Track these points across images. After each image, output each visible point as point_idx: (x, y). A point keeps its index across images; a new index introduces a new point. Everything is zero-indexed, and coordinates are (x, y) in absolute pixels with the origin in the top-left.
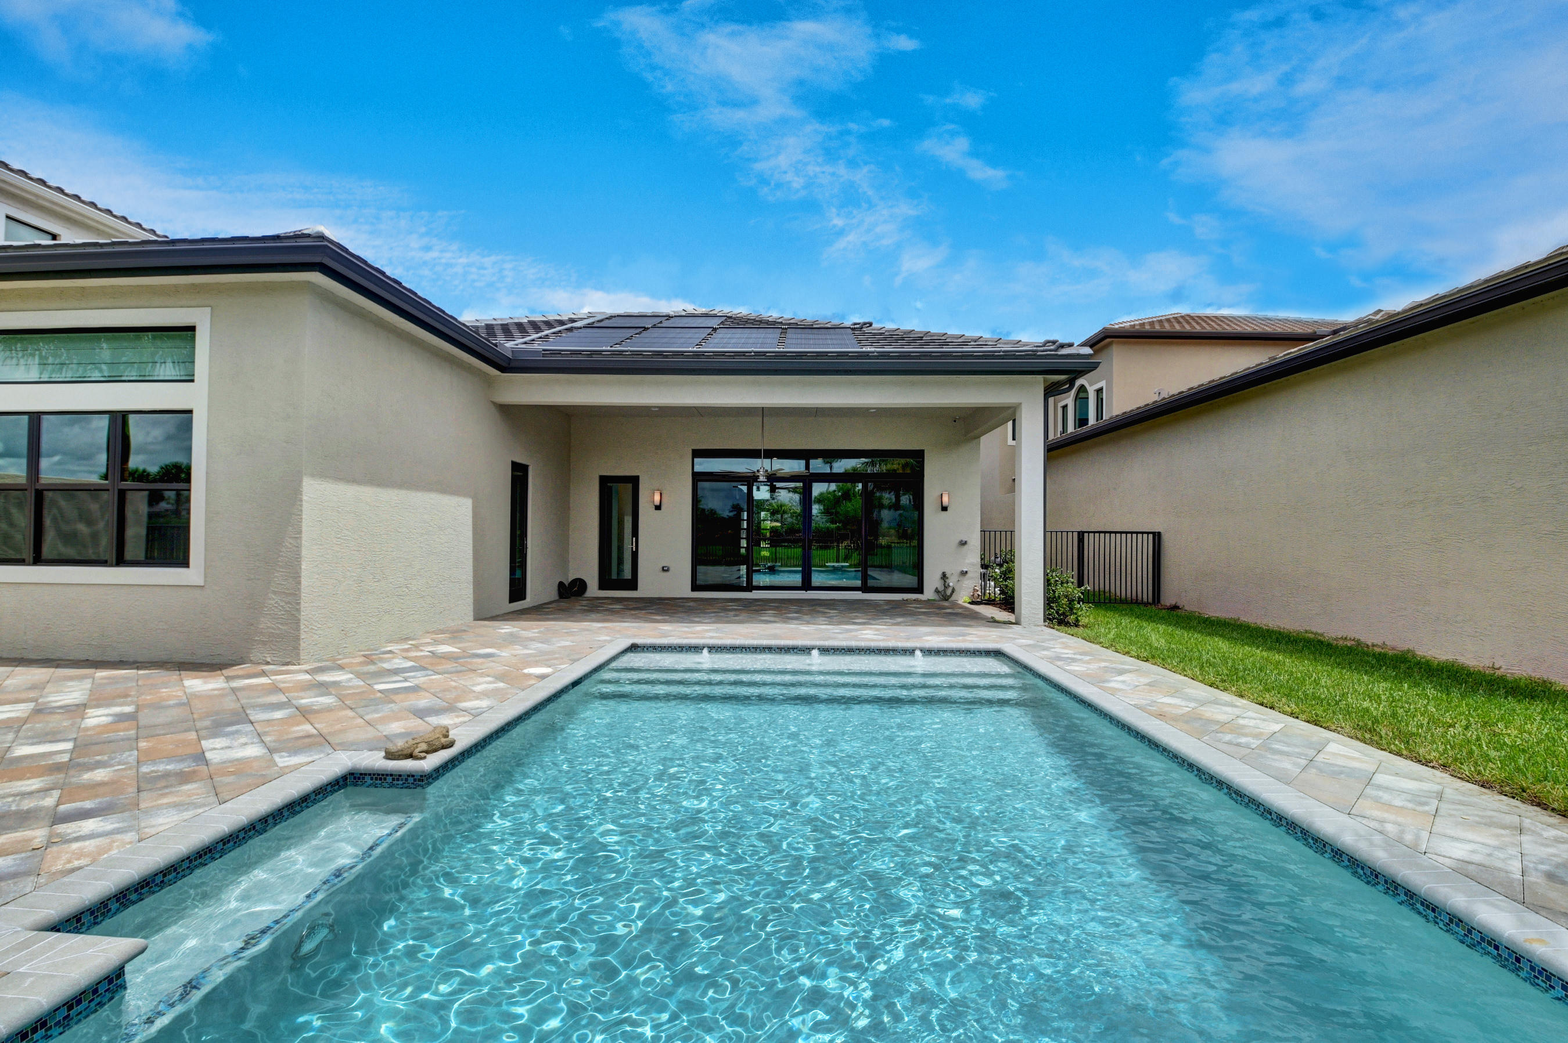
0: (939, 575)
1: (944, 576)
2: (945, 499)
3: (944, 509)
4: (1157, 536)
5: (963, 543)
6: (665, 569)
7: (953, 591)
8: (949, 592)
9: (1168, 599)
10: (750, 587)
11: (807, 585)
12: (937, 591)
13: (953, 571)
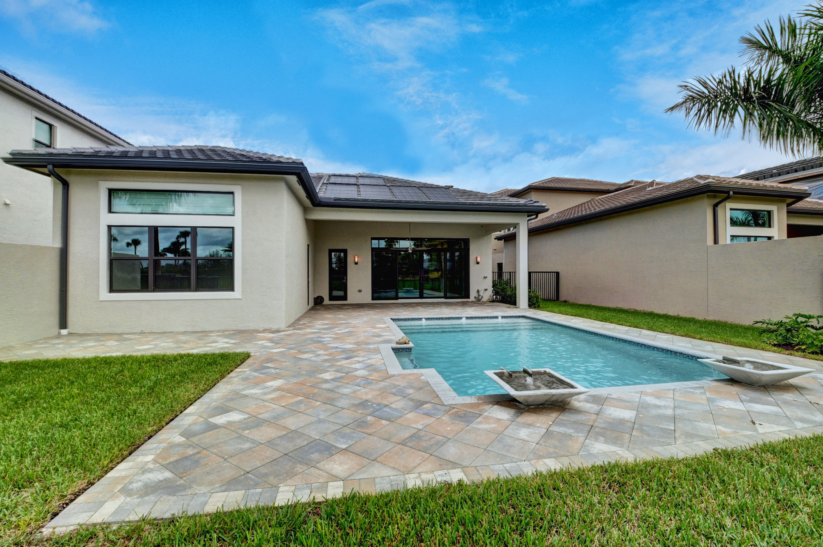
0: (476, 291)
1: (478, 291)
2: (479, 260)
3: (478, 263)
4: (558, 273)
5: (485, 278)
6: (360, 291)
7: (482, 297)
8: (480, 298)
9: (562, 298)
10: (397, 298)
11: (421, 297)
12: (475, 297)
13: (481, 289)
